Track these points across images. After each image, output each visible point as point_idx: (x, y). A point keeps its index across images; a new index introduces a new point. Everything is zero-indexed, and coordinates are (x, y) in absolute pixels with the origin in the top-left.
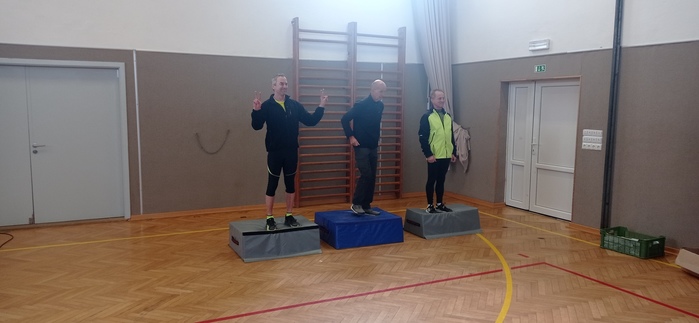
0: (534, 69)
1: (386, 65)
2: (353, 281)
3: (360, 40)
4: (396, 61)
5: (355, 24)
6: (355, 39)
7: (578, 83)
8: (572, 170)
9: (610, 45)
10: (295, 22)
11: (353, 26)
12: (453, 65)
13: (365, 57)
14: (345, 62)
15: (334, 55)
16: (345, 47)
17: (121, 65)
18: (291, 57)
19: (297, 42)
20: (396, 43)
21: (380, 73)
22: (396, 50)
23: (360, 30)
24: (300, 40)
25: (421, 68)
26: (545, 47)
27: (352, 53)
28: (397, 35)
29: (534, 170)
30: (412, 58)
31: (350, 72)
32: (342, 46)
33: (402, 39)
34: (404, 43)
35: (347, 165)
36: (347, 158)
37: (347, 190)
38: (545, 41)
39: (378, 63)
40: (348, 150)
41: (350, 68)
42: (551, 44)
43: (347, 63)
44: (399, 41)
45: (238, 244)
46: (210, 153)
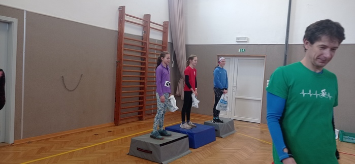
0: (238, 50)
1: (158, 41)
3: (152, 25)
4: (162, 40)
5: (149, 16)
6: (149, 25)
7: (265, 59)
8: (261, 99)
9: (284, 42)
11: (147, 17)
13: (152, 35)
17: (15, 21)
18: (117, 30)
22: (161, 33)
23: (152, 20)
24: (125, 20)
26: (246, 40)
27: (148, 32)
29: (234, 99)
31: (146, 43)
32: (141, 27)
33: (167, 28)
34: (168, 30)
35: (140, 98)
36: (141, 93)
37: (140, 113)
38: (245, 38)
39: (155, 40)
40: (141, 88)
41: (146, 41)
42: (248, 39)
43: (142, 38)
44: (163, 29)
45: (151, 152)
46: (71, 91)
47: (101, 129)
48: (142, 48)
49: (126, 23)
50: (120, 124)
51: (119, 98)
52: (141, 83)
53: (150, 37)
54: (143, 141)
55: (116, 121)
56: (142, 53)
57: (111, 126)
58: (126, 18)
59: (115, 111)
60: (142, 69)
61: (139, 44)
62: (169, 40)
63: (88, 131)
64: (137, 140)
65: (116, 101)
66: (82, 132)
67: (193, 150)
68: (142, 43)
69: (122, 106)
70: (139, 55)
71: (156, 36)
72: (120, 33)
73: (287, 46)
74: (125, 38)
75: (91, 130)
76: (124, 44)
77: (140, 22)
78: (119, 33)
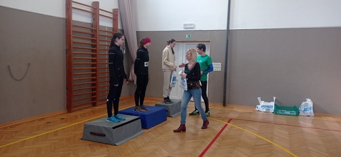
0: (186, 36)
1: (109, 28)
3: (101, 12)
4: (112, 27)
5: (98, 3)
6: (98, 12)
7: (210, 43)
9: (225, 28)
22: (112, 20)
23: (101, 8)
24: (72, 8)
25: (122, 31)
26: (192, 27)
27: (97, 19)
28: (112, 12)
31: (96, 30)
32: (90, 15)
33: (117, 15)
34: (118, 17)
35: (93, 85)
36: (93, 80)
37: (93, 99)
38: (192, 24)
39: (105, 27)
40: (93, 75)
41: (96, 28)
42: (194, 25)
43: (92, 25)
44: (113, 16)
45: (105, 135)
46: (18, 80)
47: (53, 117)
48: (93, 36)
49: (73, 11)
50: (73, 111)
51: (71, 85)
52: (93, 70)
53: (100, 24)
54: (96, 125)
55: (69, 108)
56: (92, 40)
57: (64, 114)
58: (74, 5)
59: (67, 99)
60: (93, 56)
61: (89, 31)
62: (119, 27)
63: (40, 120)
64: (90, 125)
65: (67, 89)
66: (34, 121)
67: (146, 131)
68: (92, 30)
69: (74, 94)
70: (90, 42)
71: (105, 23)
72: (68, 21)
73: (228, 31)
74: (73, 26)
75: (43, 119)
76: (73, 31)
77: (89, 9)
78: (66, 20)
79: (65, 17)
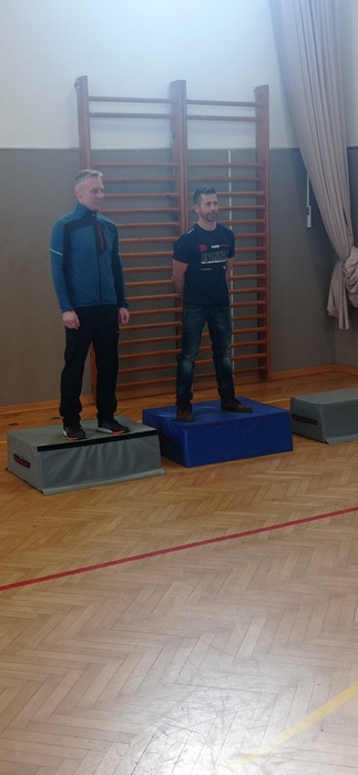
1: (236, 152)
2: (229, 513)
3: (192, 110)
4: (254, 146)
5: (182, 84)
6: (184, 110)
10: (81, 84)
11: (179, 87)
12: (348, 149)
13: (202, 140)
14: (167, 151)
15: (150, 139)
16: (165, 124)
19: (85, 119)
20: (251, 113)
21: (227, 167)
22: (252, 126)
23: (190, 95)
24: (91, 115)
25: (296, 156)
27: (179, 133)
28: (252, 99)
30: (279, 139)
31: (178, 169)
33: (263, 107)
39: (226, 151)
41: (177, 160)
43: (172, 153)
44: (256, 112)
45: (29, 466)
53: (189, 147)
61: (165, 175)
64: (13, 438)
68: (170, 169)
72: (83, 154)
78: (80, 154)
79: (77, 145)
